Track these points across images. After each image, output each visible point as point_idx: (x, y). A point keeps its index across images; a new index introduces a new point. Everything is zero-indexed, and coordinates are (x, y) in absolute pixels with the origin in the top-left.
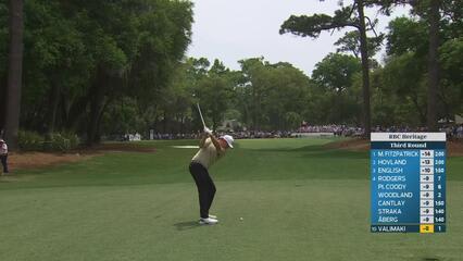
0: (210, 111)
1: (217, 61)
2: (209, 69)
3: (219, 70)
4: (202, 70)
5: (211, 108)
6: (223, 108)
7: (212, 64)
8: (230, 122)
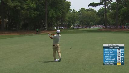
0: (72, 22)
1: (74, 9)
2: (72, 11)
3: (74, 12)
4: (70, 12)
5: (72, 21)
6: (75, 21)
7: (72, 10)
8: (77, 24)
